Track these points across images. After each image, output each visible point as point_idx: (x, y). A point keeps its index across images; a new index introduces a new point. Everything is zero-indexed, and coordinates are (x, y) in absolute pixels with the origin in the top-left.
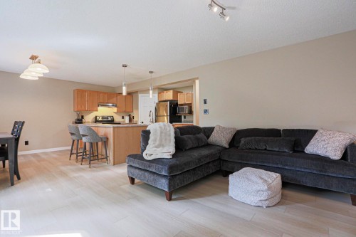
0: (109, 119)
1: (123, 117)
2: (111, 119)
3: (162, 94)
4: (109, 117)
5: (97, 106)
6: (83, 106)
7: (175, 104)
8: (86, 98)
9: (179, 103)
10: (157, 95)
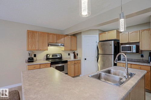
0: (58, 57)
1: (69, 54)
2: (60, 56)
3: (103, 34)
4: (58, 55)
5: (47, 45)
6: (34, 46)
7: (117, 43)
8: (36, 38)
9: (120, 42)
10: (97, 36)
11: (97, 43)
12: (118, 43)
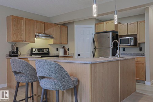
0: (45, 52)
1: (57, 50)
2: (47, 51)
3: (101, 25)
4: (45, 49)
5: (34, 36)
6: (19, 36)
7: (115, 35)
8: (22, 27)
9: (119, 34)
10: (94, 26)
11: (93, 36)
12: (117, 35)
